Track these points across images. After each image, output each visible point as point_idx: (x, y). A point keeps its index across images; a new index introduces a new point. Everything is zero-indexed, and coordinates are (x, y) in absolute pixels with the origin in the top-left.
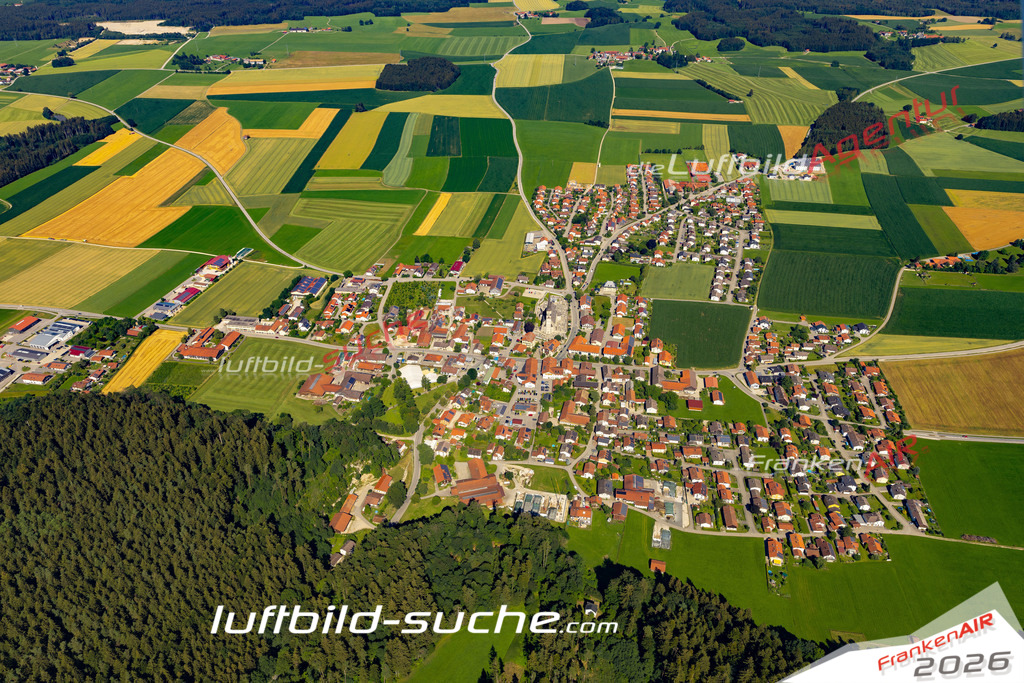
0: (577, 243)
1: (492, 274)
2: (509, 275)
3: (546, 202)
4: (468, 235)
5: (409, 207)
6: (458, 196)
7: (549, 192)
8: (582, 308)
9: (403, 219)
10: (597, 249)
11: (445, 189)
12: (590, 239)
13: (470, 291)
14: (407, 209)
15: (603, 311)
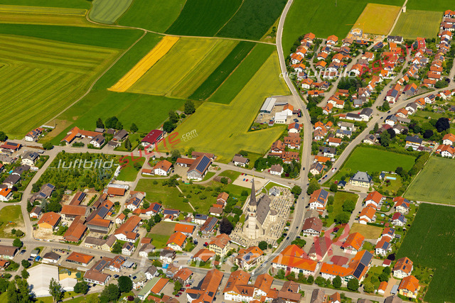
0: (335, 116)
1: (199, 151)
2: (223, 154)
3: (309, 57)
4: (183, 96)
5: (114, 52)
6: (188, 41)
7: (318, 43)
8: (312, 207)
9: (100, 67)
10: (361, 126)
11: (172, 31)
12: (356, 112)
13: (159, 172)
14: (111, 55)
15: (341, 213)
